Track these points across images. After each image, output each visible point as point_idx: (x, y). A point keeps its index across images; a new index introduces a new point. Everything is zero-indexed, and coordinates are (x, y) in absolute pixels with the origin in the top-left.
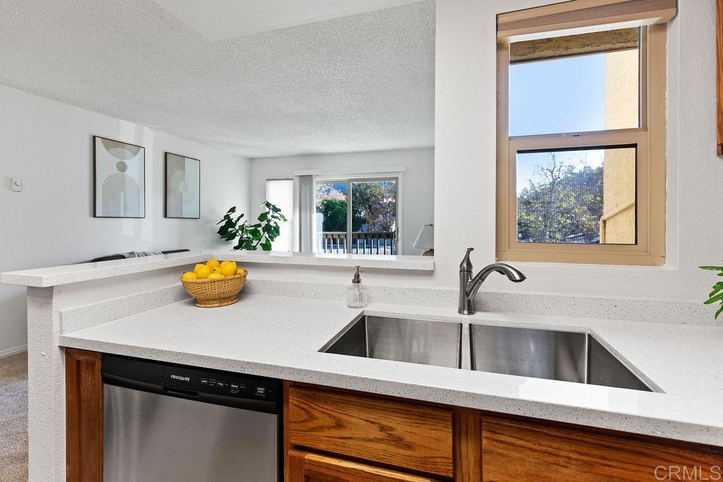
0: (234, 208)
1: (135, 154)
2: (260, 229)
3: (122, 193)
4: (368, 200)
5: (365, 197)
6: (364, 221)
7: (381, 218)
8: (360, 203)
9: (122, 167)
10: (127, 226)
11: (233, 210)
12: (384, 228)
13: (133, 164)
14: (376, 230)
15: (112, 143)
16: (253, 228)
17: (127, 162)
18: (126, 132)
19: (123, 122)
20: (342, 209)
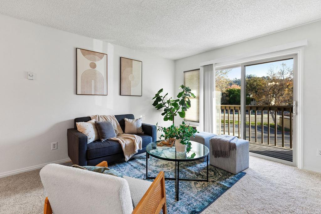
0: (162, 89)
1: (101, 58)
2: (178, 103)
3: (93, 81)
4: (255, 88)
5: (253, 87)
6: (252, 100)
7: (264, 97)
8: (250, 90)
9: (93, 66)
10: (98, 99)
11: (161, 91)
12: (267, 104)
13: (100, 64)
14: (260, 104)
15: (86, 52)
16: (174, 102)
17: (97, 63)
18: (97, 46)
19: (95, 40)
20: (239, 93)
